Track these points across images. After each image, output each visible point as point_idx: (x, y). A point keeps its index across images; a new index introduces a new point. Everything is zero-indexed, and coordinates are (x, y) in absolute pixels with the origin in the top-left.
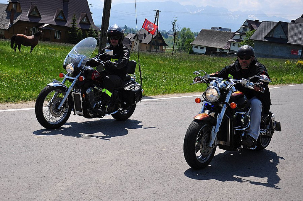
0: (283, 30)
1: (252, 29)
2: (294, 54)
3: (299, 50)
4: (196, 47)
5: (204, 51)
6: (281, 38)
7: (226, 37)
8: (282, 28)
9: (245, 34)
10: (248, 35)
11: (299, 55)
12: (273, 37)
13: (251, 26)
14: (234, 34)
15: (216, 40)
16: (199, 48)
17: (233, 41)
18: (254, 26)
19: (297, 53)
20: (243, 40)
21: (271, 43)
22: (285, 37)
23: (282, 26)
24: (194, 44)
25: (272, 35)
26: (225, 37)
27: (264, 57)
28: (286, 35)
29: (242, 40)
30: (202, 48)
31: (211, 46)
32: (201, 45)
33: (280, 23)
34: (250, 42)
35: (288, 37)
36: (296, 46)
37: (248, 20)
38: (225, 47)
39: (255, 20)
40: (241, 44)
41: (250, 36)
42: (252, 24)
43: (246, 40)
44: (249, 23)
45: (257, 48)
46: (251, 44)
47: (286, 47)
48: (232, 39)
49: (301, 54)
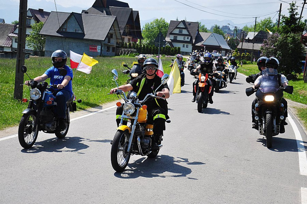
0: (78, 23)
1: (38, 21)
2: (93, 50)
3: (98, 46)
6: (76, 32)
7: (4, 31)
8: (76, 19)
9: (30, 27)
10: (34, 29)
11: (98, 51)
12: (67, 31)
14: (16, 27)
17: (14, 35)
18: (39, 16)
19: (96, 49)
20: (29, 35)
21: (66, 38)
22: (81, 32)
25: (66, 29)
28: (81, 28)
29: (27, 35)
33: (73, 14)
34: (38, 37)
35: (83, 31)
36: (94, 42)
37: (30, 10)
38: (5, 44)
39: (39, 9)
40: (28, 41)
41: (37, 29)
42: (36, 15)
43: (33, 34)
44: (32, 13)
45: (50, 45)
46: (40, 40)
47: (83, 43)
48: (13, 33)
49: (100, 50)
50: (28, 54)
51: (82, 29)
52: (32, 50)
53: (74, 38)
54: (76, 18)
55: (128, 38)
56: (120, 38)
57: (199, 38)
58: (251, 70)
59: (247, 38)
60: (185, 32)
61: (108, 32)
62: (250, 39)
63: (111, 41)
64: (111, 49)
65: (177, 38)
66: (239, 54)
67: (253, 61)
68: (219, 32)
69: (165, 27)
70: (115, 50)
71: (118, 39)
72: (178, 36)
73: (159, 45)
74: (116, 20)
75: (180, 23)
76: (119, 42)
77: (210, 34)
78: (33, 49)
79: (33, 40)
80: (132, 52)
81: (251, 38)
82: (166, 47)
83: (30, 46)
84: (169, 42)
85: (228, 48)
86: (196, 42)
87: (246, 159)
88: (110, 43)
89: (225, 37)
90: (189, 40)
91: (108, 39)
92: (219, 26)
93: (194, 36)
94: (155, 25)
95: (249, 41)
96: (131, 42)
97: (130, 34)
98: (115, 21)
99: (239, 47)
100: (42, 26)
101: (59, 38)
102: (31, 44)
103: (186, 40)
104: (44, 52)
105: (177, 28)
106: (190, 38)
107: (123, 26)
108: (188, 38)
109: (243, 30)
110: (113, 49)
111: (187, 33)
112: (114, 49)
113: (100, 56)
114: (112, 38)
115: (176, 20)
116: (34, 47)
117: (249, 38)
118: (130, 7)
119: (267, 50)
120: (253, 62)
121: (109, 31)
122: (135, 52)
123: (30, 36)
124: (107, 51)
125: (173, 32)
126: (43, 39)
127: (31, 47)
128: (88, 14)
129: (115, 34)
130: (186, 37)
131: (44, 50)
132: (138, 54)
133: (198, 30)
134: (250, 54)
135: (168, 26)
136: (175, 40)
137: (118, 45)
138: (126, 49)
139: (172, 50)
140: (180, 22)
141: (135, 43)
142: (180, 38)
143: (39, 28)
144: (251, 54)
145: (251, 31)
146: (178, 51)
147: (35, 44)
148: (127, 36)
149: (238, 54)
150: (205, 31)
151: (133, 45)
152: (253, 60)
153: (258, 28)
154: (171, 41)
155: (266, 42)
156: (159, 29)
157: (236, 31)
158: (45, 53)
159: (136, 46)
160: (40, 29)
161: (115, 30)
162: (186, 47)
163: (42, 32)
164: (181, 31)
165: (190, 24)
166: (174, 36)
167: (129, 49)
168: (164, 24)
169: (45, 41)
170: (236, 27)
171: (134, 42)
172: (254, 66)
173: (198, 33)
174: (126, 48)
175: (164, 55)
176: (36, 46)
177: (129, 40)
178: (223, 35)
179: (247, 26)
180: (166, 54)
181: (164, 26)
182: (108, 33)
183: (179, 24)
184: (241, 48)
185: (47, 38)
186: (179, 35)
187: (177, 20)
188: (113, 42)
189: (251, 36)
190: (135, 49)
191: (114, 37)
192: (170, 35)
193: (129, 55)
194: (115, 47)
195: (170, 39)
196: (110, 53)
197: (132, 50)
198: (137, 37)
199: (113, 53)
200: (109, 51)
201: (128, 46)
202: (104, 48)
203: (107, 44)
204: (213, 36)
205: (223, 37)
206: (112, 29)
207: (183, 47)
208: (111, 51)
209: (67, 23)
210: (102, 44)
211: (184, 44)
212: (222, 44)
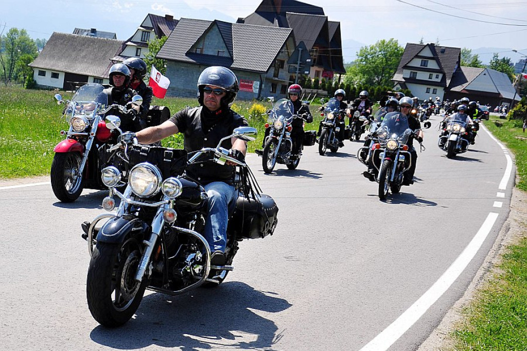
0: (223, 39)
1: (160, 34)
2: (245, 89)
3: (255, 82)
4: (42, 73)
5: (60, 82)
6: (219, 55)
7: (107, 52)
8: (221, 33)
9: (146, 45)
10: (152, 48)
11: (254, 91)
12: (204, 53)
13: (158, 27)
14: (124, 45)
15: (84, 57)
16: (48, 75)
18: (164, 28)
19: (251, 87)
21: (201, 65)
22: (226, 55)
23: (220, 29)
24: (36, 66)
25: (202, 49)
26: (104, 52)
27: (186, 97)
28: (228, 49)
30: (55, 75)
31: (74, 72)
32: (53, 68)
33: (216, 22)
34: (157, 64)
35: (231, 53)
36: (249, 73)
37: (151, 16)
38: (105, 73)
39: (166, 15)
41: (156, 49)
42: (159, 25)
43: (150, 58)
44: (153, 22)
46: (160, 68)
48: (119, 55)
49: (258, 89)
51: (230, 50)
54: (220, 30)
55: (316, 71)
57: (459, 78)
60: (432, 64)
61: (276, 57)
63: (280, 73)
64: (279, 88)
65: (416, 75)
69: (396, 56)
72: (418, 72)
74: (292, 35)
75: (423, 48)
77: (481, 70)
80: (319, 96)
84: (399, 83)
86: (452, 85)
88: (277, 77)
90: (439, 80)
91: (274, 69)
92: (508, 58)
93: (450, 72)
94: (378, 50)
96: (320, 78)
97: (318, 62)
98: (290, 38)
101: (189, 65)
103: (434, 79)
105: (417, 56)
106: (441, 76)
108: (437, 77)
110: (283, 88)
111: (437, 67)
113: (258, 99)
114: (282, 68)
115: (419, 43)
118: (326, 15)
121: (278, 55)
122: (325, 96)
124: (272, 91)
125: (409, 65)
126: (165, 66)
128: (244, 23)
130: (434, 75)
133: (459, 62)
136: (412, 80)
138: (308, 90)
140: (425, 46)
142: (422, 76)
148: (313, 66)
150: (475, 64)
151: (323, 82)
154: (404, 80)
156: (384, 59)
159: (326, 85)
161: (288, 54)
163: (161, 54)
164: (424, 63)
165: (443, 50)
166: (411, 72)
167: (315, 91)
173: (459, 67)
174: (309, 87)
177: (317, 73)
178: (508, 73)
181: (394, 53)
182: (275, 59)
185: (168, 65)
186: (421, 71)
187: (421, 42)
188: (284, 75)
190: (324, 90)
191: (286, 66)
192: (404, 70)
193: (312, 100)
194: (286, 84)
195: (403, 78)
196: (277, 95)
197: (319, 92)
198: (333, 70)
199: (282, 95)
200: (275, 92)
201: (313, 85)
202: (265, 86)
203: (272, 80)
204: (487, 74)
205: (509, 77)
206: (282, 52)
207: (427, 92)
208: (280, 92)
209: (204, 39)
210: (262, 79)
211: (429, 87)
212: (503, 90)
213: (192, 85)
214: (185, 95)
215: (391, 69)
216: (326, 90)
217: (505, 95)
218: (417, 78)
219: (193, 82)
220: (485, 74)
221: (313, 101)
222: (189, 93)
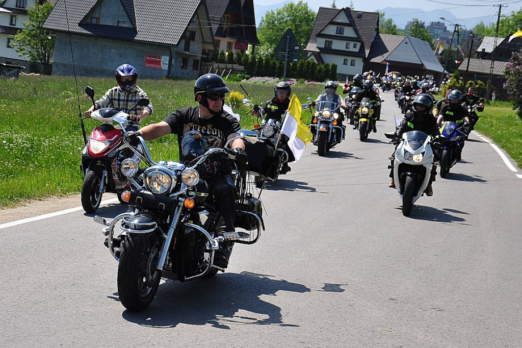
0: (123, 6)
2: (152, 65)
3: (163, 57)
6: (119, 25)
10: (33, 16)
11: (163, 68)
12: (100, 23)
19: (159, 63)
20: (21, 29)
21: (97, 37)
22: (127, 25)
25: (98, 19)
28: (130, 18)
29: (18, 29)
34: (40, 35)
35: (134, 23)
36: (156, 47)
40: (19, 41)
41: (38, 17)
43: (31, 28)
45: (64, 51)
46: (44, 39)
47: (132, 48)
49: (167, 66)
50: (17, 70)
51: (132, 19)
52: (26, 61)
53: (114, 39)
55: (228, 42)
56: (211, 41)
57: (378, 47)
58: (485, 117)
59: (480, 50)
60: (349, 32)
61: (186, 28)
62: (486, 51)
63: (191, 47)
64: (190, 63)
65: (332, 44)
66: (460, 81)
67: (491, 99)
68: (423, 35)
69: (306, 21)
70: (199, 66)
71: (206, 43)
72: (334, 41)
73: (286, 57)
75: (339, 13)
76: (208, 50)
77: (402, 38)
78: (28, 59)
79: (29, 41)
80: (234, 71)
81: (490, 49)
82: (306, 64)
83: (22, 52)
84: (313, 53)
85: (440, 68)
86: (373, 55)
87: (434, 307)
88: (189, 51)
89: (433, 45)
90: (357, 50)
91: (184, 42)
92: (422, 22)
93: (368, 41)
94: (286, 15)
95: (484, 55)
96: (234, 51)
97: (231, 33)
98: (202, 6)
99: (463, 67)
100: (50, 10)
101: (83, 37)
102: (24, 49)
103: (351, 49)
104: (51, 66)
105: (332, 23)
106: (359, 45)
107: (218, 16)
108: (355, 46)
109: (475, 32)
110: (196, 63)
111: (357, 37)
112: (198, 64)
113: (168, 77)
114: (194, 40)
115: (331, 7)
116: (32, 55)
117: (484, 50)
119: (519, 76)
120: (490, 102)
121: (188, 25)
122: (241, 72)
123: (24, 32)
124: (183, 67)
125: (323, 32)
126: (50, 38)
127: (24, 54)
129: (200, 33)
130: (352, 44)
131: (51, 61)
132: (246, 76)
133: (377, 30)
134: (485, 84)
135: (313, 19)
136: (327, 50)
137: (206, 56)
138: (222, 66)
139: (320, 71)
140: (340, 11)
141: (243, 51)
142: (338, 45)
143: (44, 14)
144: (488, 85)
145: (489, 34)
146: (332, 73)
147: (32, 47)
148: (224, 37)
149: (458, 83)
150: (392, 31)
151: (238, 56)
152: (491, 96)
153: (505, 28)
154: (318, 51)
155: (515, 59)
156: (294, 25)
157: (458, 35)
158: (54, 68)
159: (242, 58)
160: (45, 17)
161: (200, 24)
162: (351, 65)
163: (48, 25)
164: (340, 31)
165: (361, 15)
166: (326, 41)
167: (229, 66)
168: (306, 13)
169: (54, 43)
170: (456, 25)
171: (239, 51)
172: (492, 109)
173: (378, 35)
174: (222, 61)
175: (303, 80)
176: (36, 54)
177: (229, 45)
178: (429, 41)
179: (482, 24)
180: (306, 78)
181: (304, 18)
182: (185, 30)
183: (337, 15)
184: (466, 69)
185: (58, 37)
186: (337, 39)
187: (334, 6)
188: (196, 49)
189: (489, 44)
190: (240, 64)
191: (197, 37)
192: (318, 39)
193: (227, 76)
194: (198, 59)
195: (317, 48)
196: (189, 72)
197: (234, 67)
198: (246, 41)
199: (194, 71)
200: (186, 69)
201: (226, 59)
202: (175, 62)
203: (183, 54)
204: (408, 42)
205: (430, 45)
206: (193, 22)
207: (344, 64)
208: (191, 68)
209: (101, 6)
210: (172, 53)
211: (346, 58)
212: (426, 61)
213: (88, 61)
214: (80, 73)
215: (301, 37)
216: (243, 65)
217: (429, 66)
218: (332, 48)
219: (89, 58)
220: (406, 43)
221: (228, 78)
222: (84, 70)
